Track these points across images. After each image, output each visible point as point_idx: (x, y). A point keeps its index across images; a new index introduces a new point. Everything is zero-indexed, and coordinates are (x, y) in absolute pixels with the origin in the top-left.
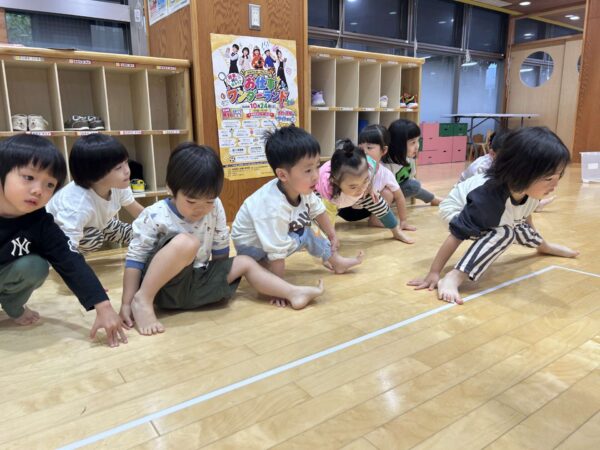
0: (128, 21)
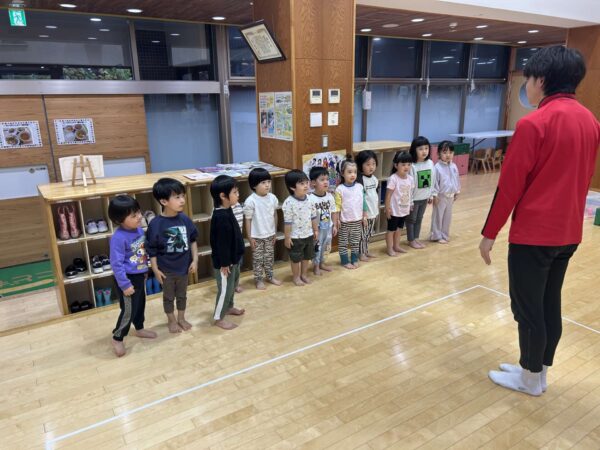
0: (219, 92)
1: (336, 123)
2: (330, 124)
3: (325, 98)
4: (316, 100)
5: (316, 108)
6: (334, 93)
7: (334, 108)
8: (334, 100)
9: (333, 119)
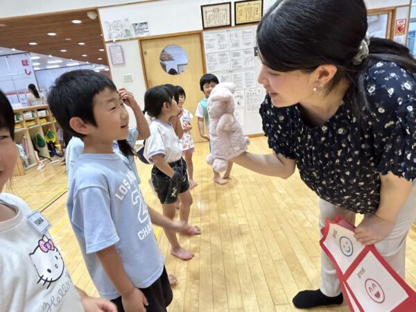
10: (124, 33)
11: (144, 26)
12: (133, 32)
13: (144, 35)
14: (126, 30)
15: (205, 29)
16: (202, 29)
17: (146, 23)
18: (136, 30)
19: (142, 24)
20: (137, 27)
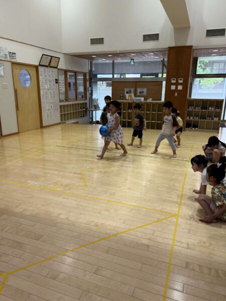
1: (181, 89)
2: (178, 89)
3: (177, 81)
4: (173, 82)
5: (173, 84)
6: (181, 80)
7: (180, 84)
8: (180, 81)
9: (180, 88)
10: (4, 56)
11: (14, 55)
12: (8, 57)
13: (14, 60)
14: (5, 54)
15: (40, 65)
16: (38, 64)
17: (15, 54)
18: (10, 56)
19: (13, 53)
20: (11, 54)
